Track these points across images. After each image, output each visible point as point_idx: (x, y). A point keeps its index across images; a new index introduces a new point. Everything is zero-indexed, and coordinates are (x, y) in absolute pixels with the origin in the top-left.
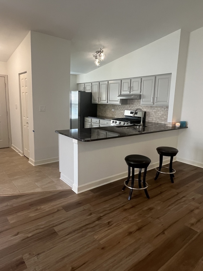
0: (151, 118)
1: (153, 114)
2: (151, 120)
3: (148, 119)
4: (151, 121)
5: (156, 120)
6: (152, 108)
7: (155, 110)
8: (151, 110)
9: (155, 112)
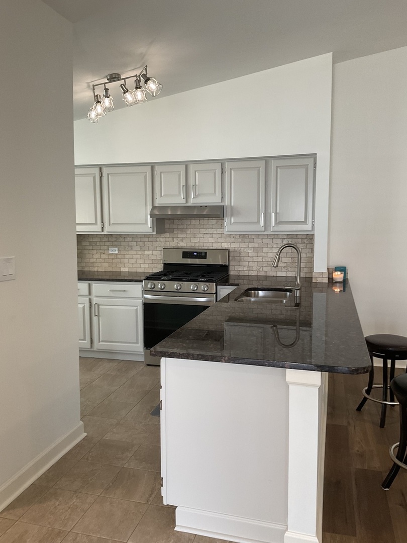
0: (246, 264)
1: (250, 255)
2: (246, 269)
3: (237, 268)
4: (246, 273)
5: (261, 270)
6: (248, 240)
7: (256, 245)
8: (242, 245)
9: (256, 250)
